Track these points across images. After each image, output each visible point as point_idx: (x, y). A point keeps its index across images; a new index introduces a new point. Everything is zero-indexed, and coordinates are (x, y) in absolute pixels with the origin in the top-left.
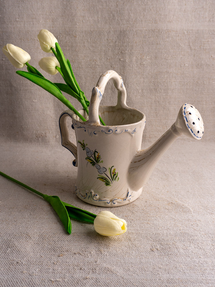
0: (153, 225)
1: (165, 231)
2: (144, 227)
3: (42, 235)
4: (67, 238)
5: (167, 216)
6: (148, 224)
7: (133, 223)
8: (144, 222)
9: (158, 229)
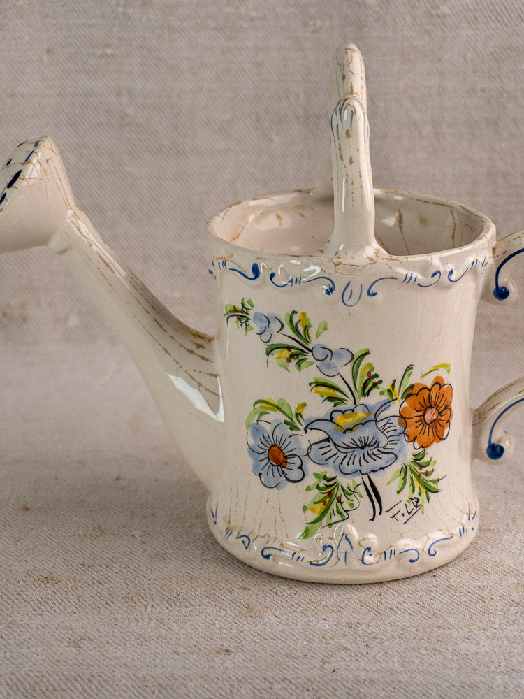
0: (455, 658)
1: (498, 677)
2: (417, 661)
3: (22, 684)
4: (117, 694)
5: (512, 628)
6: (436, 653)
7: (375, 649)
8: (422, 644)
9: (474, 669)
